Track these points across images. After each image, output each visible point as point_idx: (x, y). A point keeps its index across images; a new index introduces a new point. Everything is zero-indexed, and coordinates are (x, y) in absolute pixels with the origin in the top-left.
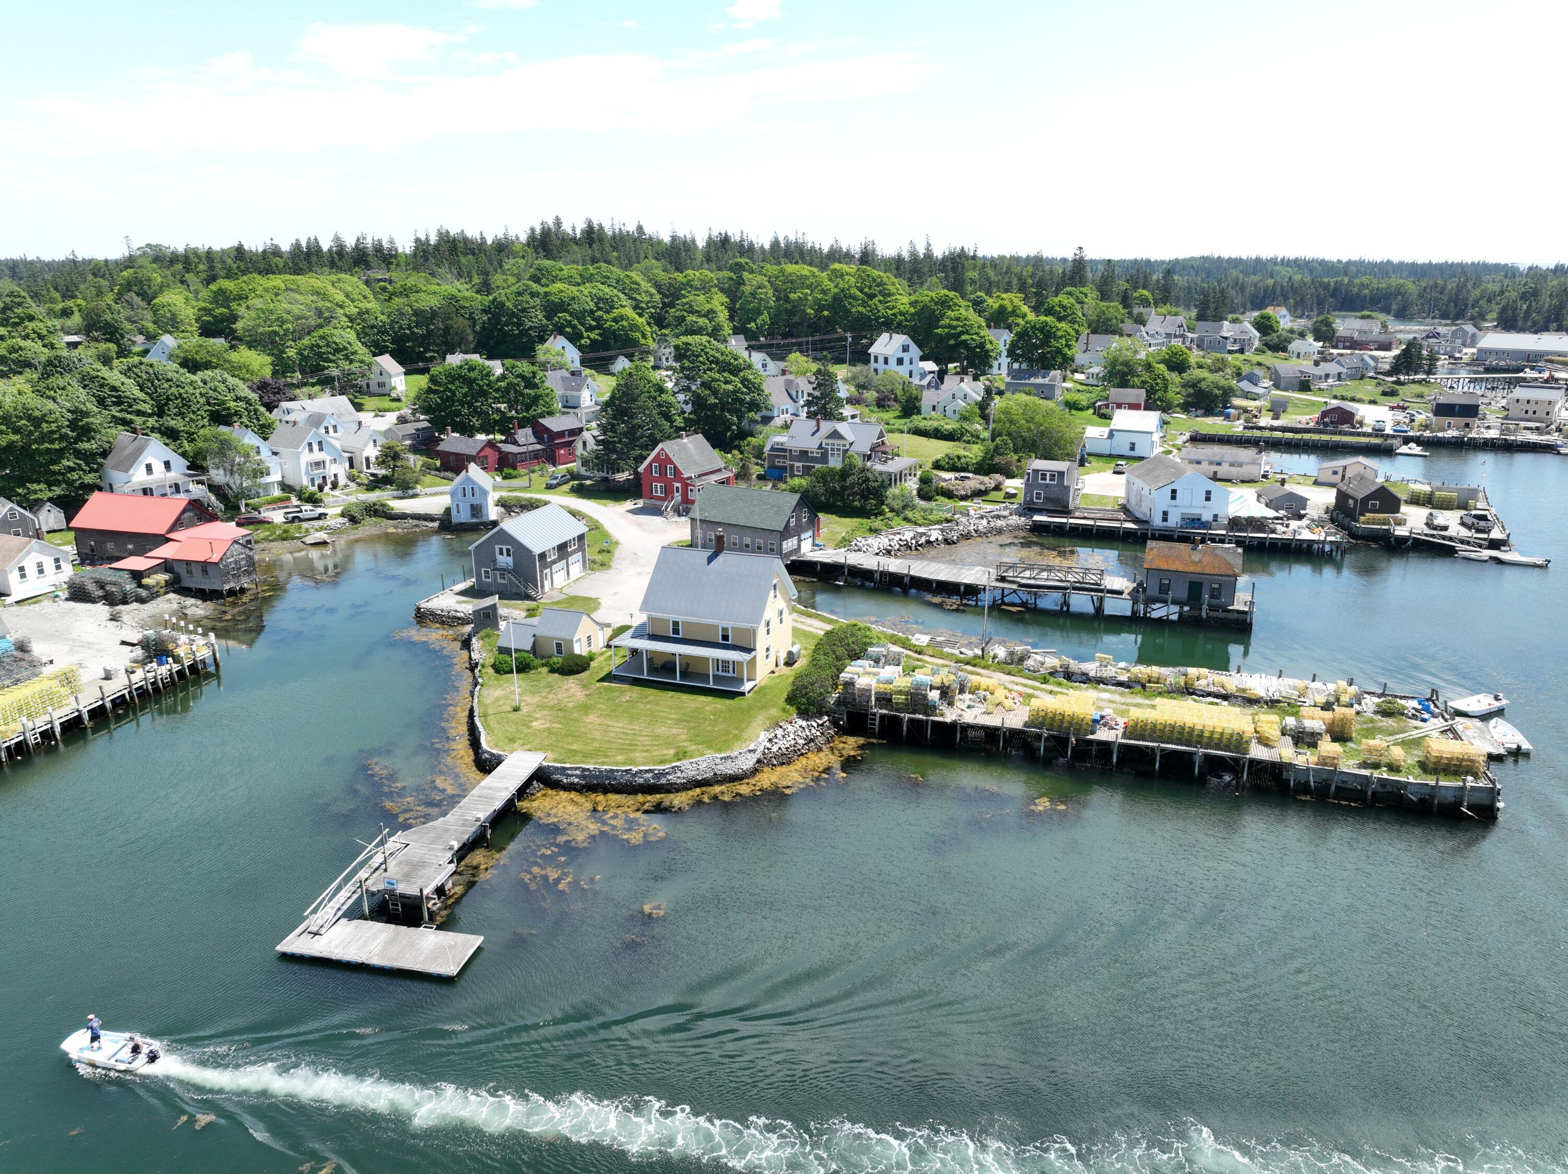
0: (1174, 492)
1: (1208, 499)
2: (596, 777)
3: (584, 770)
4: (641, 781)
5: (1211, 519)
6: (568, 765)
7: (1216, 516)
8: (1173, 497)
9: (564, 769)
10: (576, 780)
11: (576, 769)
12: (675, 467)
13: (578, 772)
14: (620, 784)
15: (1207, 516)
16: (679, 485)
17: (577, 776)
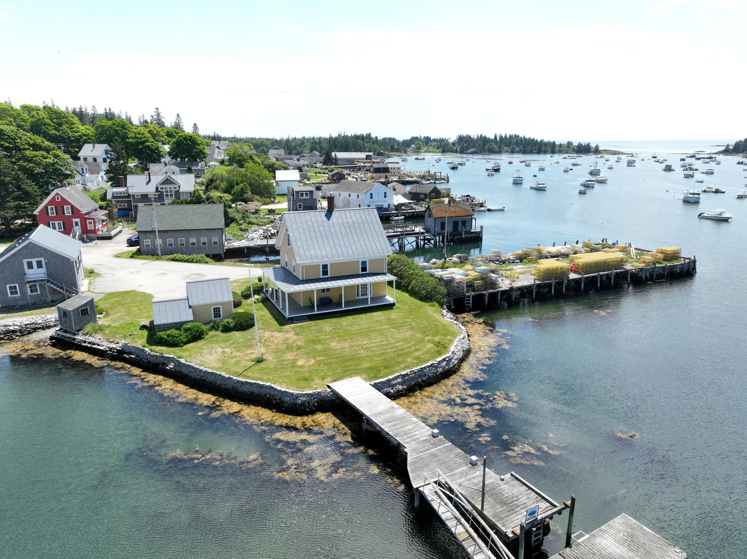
0: (371, 194)
1: (385, 197)
2: (412, 378)
3: (403, 376)
4: (440, 370)
5: (387, 207)
6: (390, 377)
7: (389, 205)
8: (371, 198)
9: (389, 381)
10: (400, 387)
11: (396, 378)
12: (72, 207)
13: (399, 380)
14: (429, 378)
15: (386, 206)
16: (78, 220)
17: (399, 384)
